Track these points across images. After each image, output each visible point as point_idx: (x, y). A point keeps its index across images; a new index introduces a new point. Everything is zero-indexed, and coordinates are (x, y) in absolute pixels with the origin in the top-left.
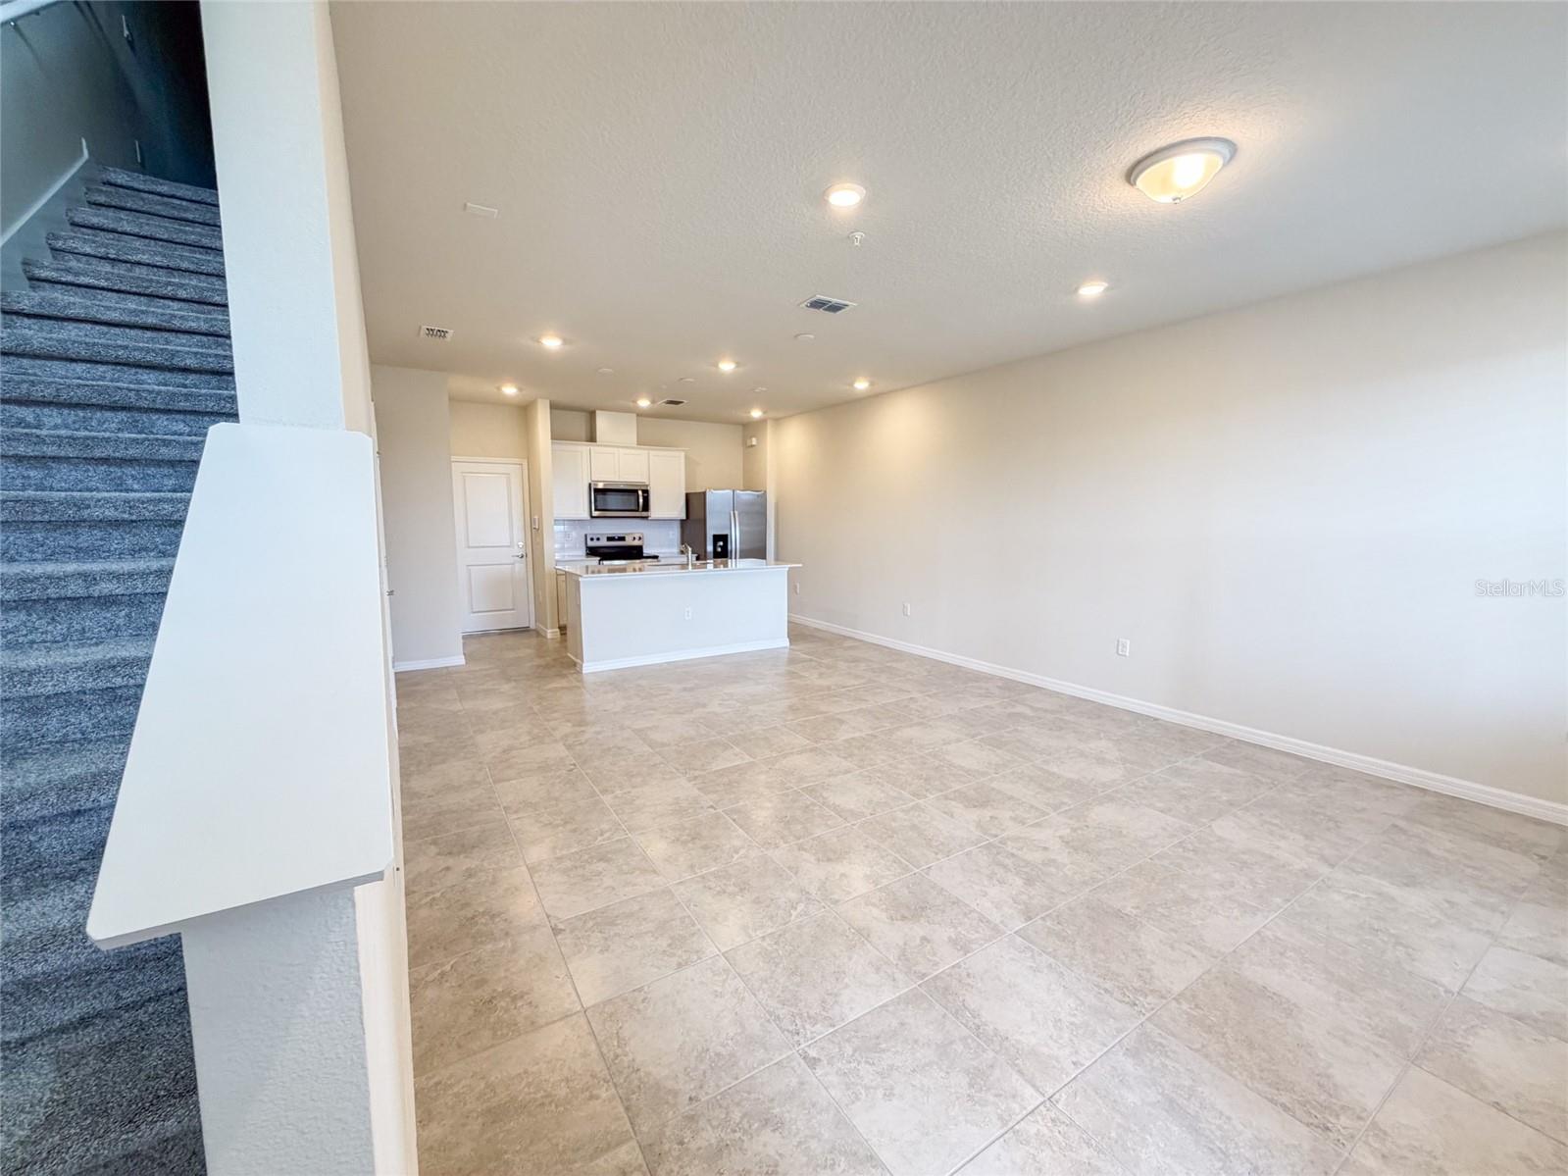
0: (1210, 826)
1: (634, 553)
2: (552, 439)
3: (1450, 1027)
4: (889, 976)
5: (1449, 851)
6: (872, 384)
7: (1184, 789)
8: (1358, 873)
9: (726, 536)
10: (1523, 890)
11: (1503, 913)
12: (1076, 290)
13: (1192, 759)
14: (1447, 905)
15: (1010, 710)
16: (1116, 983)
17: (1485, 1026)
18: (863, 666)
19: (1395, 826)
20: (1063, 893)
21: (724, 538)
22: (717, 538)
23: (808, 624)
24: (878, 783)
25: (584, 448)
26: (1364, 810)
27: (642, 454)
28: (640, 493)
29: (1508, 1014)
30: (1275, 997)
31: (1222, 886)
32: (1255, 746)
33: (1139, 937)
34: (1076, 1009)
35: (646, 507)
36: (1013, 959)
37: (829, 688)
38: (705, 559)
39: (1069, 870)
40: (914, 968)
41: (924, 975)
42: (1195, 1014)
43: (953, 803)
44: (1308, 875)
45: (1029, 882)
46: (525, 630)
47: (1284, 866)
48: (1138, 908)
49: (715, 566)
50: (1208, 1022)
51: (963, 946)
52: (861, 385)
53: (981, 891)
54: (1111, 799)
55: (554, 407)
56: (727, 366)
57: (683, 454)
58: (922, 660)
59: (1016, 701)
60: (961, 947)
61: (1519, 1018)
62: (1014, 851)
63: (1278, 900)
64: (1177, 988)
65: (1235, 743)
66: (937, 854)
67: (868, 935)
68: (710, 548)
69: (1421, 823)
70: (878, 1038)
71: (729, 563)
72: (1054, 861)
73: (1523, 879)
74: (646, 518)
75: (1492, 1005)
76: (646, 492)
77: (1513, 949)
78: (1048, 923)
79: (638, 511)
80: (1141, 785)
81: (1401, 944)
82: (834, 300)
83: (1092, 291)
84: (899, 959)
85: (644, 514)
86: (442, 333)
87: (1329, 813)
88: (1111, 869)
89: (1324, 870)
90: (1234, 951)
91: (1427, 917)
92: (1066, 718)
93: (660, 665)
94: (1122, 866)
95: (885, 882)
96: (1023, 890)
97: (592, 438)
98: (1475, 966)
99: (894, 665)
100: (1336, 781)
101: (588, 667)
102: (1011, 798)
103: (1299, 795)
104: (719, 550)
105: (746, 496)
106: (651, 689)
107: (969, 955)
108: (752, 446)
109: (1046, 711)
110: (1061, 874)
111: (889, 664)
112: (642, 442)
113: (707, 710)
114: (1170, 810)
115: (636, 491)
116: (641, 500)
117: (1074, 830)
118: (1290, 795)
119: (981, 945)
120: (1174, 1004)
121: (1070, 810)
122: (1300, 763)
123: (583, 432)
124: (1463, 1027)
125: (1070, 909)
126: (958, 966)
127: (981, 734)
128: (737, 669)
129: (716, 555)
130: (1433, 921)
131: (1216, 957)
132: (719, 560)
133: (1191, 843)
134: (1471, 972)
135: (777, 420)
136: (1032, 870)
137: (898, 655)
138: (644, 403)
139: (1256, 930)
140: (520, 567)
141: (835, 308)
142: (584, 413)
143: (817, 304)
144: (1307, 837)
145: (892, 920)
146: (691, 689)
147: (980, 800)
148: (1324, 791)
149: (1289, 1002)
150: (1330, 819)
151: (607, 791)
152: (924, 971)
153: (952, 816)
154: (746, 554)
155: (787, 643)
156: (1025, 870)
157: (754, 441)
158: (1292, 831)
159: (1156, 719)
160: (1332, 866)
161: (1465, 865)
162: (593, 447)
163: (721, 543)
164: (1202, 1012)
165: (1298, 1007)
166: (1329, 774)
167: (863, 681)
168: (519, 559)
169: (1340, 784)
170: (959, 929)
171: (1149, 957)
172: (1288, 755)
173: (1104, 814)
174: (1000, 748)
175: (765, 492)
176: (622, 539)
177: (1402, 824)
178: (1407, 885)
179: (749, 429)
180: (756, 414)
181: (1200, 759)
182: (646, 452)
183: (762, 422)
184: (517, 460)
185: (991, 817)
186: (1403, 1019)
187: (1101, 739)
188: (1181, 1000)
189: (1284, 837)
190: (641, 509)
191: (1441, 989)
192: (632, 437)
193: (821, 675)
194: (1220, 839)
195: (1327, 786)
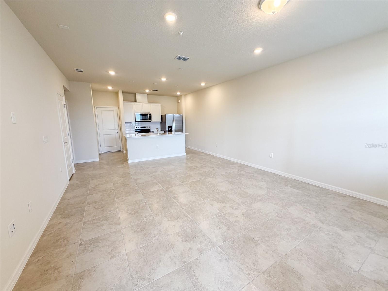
0: (288, 209)
1: (148, 131)
2: (123, 101)
3: (354, 286)
4: (174, 262)
5: (359, 218)
6: (206, 84)
7: (283, 197)
8: (330, 226)
9: (172, 126)
10: (382, 232)
11: (375, 240)
12: (254, 51)
13: (287, 187)
14: (357, 237)
15: (239, 173)
16: (246, 266)
17: (366, 286)
18: (203, 160)
19: (344, 209)
20: (238, 232)
21: (171, 127)
22: (169, 127)
23: (193, 149)
24: (195, 195)
25: (133, 104)
26: (335, 204)
27: (149, 105)
28: (149, 115)
29: (374, 281)
30: (296, 273)
31: (287, 230)
32: (306, 183)
33: (257, 249)
34: (230, 277)
35: (150, 119)
36: (215, 256)
37: (192, 167)
38: (166, 132)
39: (242, 224)
40: (183, 260)
41: (186, 262)
42: (268, 279)
43: (214, 201)
44: (314, 226)
45: (229, 228)
46: (119, 151)
47: (308, 223)
48: (259, 238)
49: (169, 134)
50: (272, 282)
51: (201, 251)
52: (203, 84)
53: (213, 231)
54: (261, 200)
55: (123, 92)
56: (164, 79)
57: (160, 105)
58: (220, 159)
59: (242, 170)
60: (200, 252)
61: (378, 283)
62: (227, 218)
63: (304, 235)
64: (264, 269)
65: (301, 182)
66: (204, 218)
67: (173, 247)
68: (167, 129)
69: (352, 208)
70: (162, 287)
71: (173, 133)
72: (238, 221)
73: (383, 228)
74: (151, 122)
75: (369, 277)
76: (150, 115)
77: (378, 254)
78: (230, 243)
79: (148, 120)
80: (270, 196)
81: (341, 252)
82: (184, 57)
83: (258, 51)
84: (180, 256)
85: (150, 121)
86: (81, 71)
87: (324, 205)
88: (254, 224)
89: (320, 224)
90: (286, 254)
91: (350, 242)
92: (254, 175)
93: (150, 160)
94: (258, 223)
95: (185, 228)
96: (226, 231)
97: (136, 101)
98: (365, 261)
99: (212, 160)
100: (328, 194)
101: (130, 161)
102: (232, 200)
103: (317, 199)
104: (170, 130)
105: (177, 115)
106: (144, 167)
107: (202, 254)
108: (179, 102)
109: (249, 173)
110: (239, 225)
111: (210, 160)
112: (149, 102)
113: (157, 173)
114: (277, 204)
115: (147, 115)
116: (149, 117)
117: (247, 210)
118: (314, 199)
119: (207, 251)
120: (262, 275)
121: (248, 204)
122: (319, 189)
123: (133, 99)
124: (358, 286)
125: (238, 238)
126: (197, 259)
127: (229, 180)
128: (169, 161)
129: (169, 131)
130: (353, 243)
131: (280, 256)
132: (170, 133)
133: (281, 215)
134: (363, 263)
135: (185, 95)
136: (231, 224)
137: (213, 157)
138: (147, 91)
139: (295, 246)
140: (117, 135)
141: (185, 59)
142: (133, 94)
143: (179, 58)
144: (316, 213)
145: (183, 241)
146: (155, 167)
147: (222, 201)
148: (324, 198)
149: (301, 274)
150: (325, 207)
151: (118, 198)
152: (186, 261)
153: (213, 206)
154: (177, 131)
155: (185, 154)
156: (228, 224)
157: (179, 101)
158: (312, 211)
159: (280, 175)
160: (323, 223)
161: (364, 223)
162: (136, 103)
163: (170, 128)
164: (271, 278)
165: (303, 277)
166: (326, 192)
167: (202, 165)
168: (117, 133)
169: (329, 195)
170: (202, 245)
171: (258, 256)
172: (315, 186)
173: (258, 205)
174: (233, 184)
175: (182, 114)
176: (145, 127)
177: (347, 209)
178: (345, 230)
179: (178, 98)
180: (178, 93)
181: (289, 187)
182: (150, 104)
183: (181, 96)
184: (116, 107)
185: (224, 206)
186: (338, 282)
187: (263, 181)
188: (265, 274)
189: (310, 213)
190: (149, 119)
191: (353, 270)
192: (146, 100)
193: (191, 163)
194: (290, 214)
195: (325, 196)
